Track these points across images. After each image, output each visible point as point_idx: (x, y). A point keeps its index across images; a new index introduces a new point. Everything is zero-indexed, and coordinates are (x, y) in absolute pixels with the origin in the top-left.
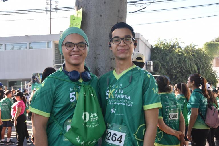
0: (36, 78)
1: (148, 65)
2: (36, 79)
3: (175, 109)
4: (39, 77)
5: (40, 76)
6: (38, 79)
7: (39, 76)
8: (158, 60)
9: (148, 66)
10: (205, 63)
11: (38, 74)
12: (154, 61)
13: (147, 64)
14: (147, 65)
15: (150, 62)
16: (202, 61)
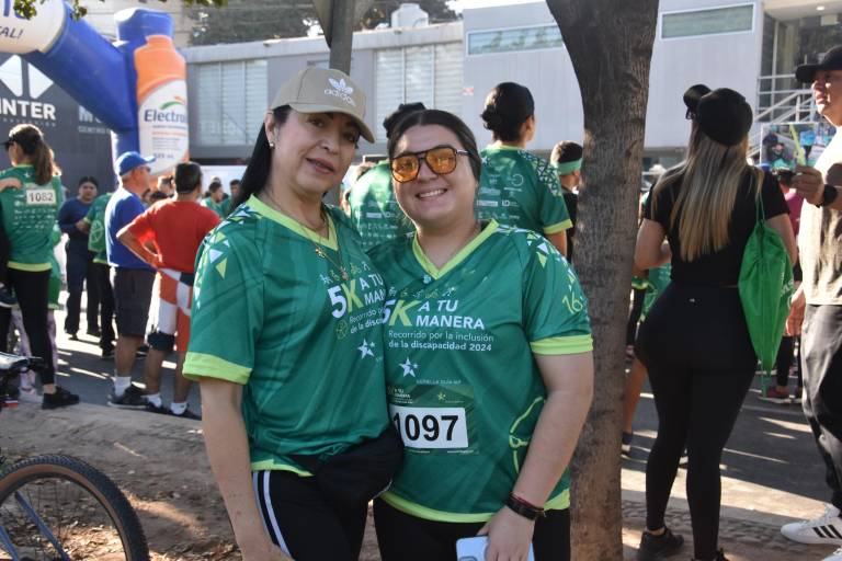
0: (782, 145)
2: (779, 147)
4: (792, 138)
5: (799, 135)
6: (787, 145)
7: (795, 134)
11: (792, 129)
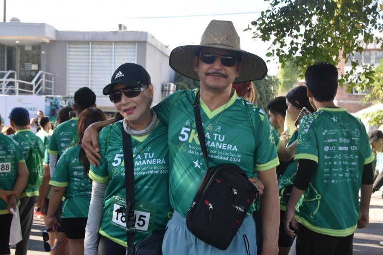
1: (166, 89)
3: (5, 157)
8: (185, 83)
9: (166, 91)
10: (264, 92)
12: (178, 83)
13: (165, 87)
14: (164, 89)
15: (170, 85)
16: (260, 87)
